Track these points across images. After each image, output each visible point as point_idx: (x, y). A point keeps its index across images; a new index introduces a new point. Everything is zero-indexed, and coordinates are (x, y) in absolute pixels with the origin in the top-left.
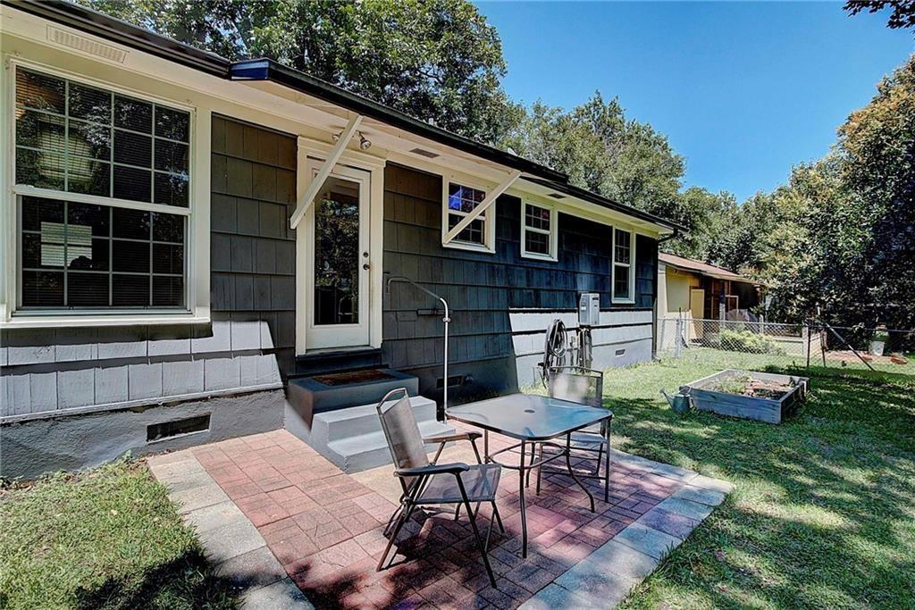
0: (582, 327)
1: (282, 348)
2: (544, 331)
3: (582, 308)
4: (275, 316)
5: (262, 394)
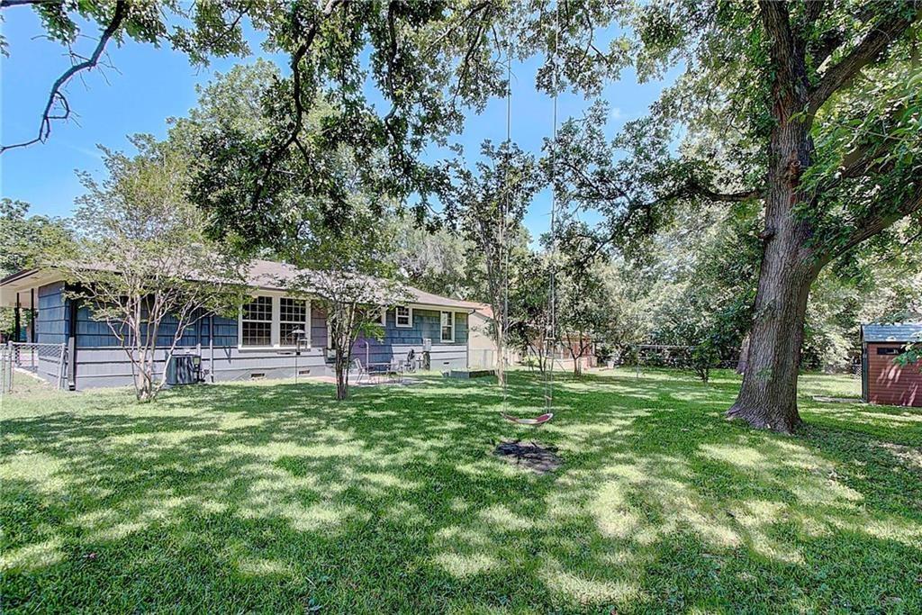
0: (425, 352)
2: (407, 353)
3: (424, 345)
4: (323, 347)
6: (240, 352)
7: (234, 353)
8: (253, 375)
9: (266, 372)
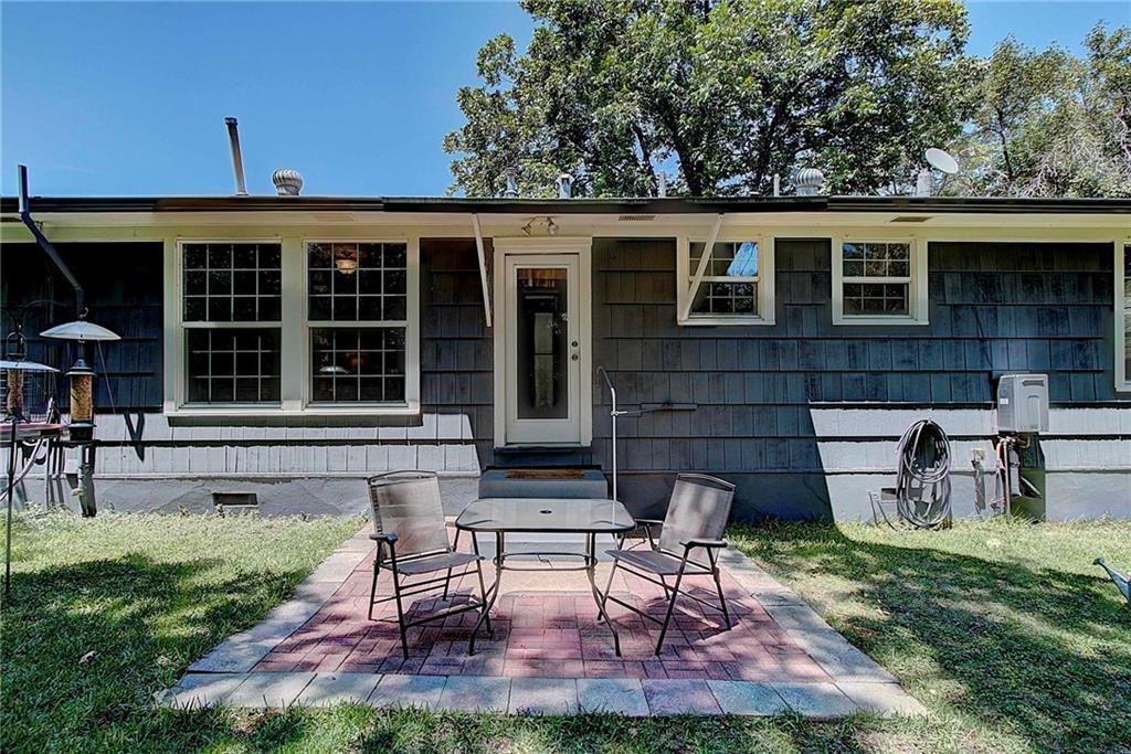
0: (1004, 434)
1: (481, 440)
2: (896, 439)
3: (1002, 401)
4: (475, 409)
5: (463, 480)
6: (173, 422)
7: (155, 427)
8: (219, 498)
9: (258, 490)
